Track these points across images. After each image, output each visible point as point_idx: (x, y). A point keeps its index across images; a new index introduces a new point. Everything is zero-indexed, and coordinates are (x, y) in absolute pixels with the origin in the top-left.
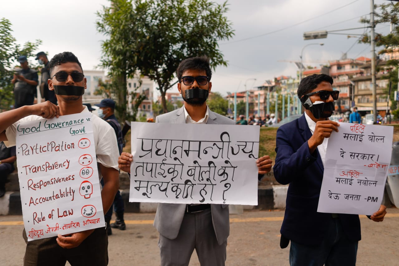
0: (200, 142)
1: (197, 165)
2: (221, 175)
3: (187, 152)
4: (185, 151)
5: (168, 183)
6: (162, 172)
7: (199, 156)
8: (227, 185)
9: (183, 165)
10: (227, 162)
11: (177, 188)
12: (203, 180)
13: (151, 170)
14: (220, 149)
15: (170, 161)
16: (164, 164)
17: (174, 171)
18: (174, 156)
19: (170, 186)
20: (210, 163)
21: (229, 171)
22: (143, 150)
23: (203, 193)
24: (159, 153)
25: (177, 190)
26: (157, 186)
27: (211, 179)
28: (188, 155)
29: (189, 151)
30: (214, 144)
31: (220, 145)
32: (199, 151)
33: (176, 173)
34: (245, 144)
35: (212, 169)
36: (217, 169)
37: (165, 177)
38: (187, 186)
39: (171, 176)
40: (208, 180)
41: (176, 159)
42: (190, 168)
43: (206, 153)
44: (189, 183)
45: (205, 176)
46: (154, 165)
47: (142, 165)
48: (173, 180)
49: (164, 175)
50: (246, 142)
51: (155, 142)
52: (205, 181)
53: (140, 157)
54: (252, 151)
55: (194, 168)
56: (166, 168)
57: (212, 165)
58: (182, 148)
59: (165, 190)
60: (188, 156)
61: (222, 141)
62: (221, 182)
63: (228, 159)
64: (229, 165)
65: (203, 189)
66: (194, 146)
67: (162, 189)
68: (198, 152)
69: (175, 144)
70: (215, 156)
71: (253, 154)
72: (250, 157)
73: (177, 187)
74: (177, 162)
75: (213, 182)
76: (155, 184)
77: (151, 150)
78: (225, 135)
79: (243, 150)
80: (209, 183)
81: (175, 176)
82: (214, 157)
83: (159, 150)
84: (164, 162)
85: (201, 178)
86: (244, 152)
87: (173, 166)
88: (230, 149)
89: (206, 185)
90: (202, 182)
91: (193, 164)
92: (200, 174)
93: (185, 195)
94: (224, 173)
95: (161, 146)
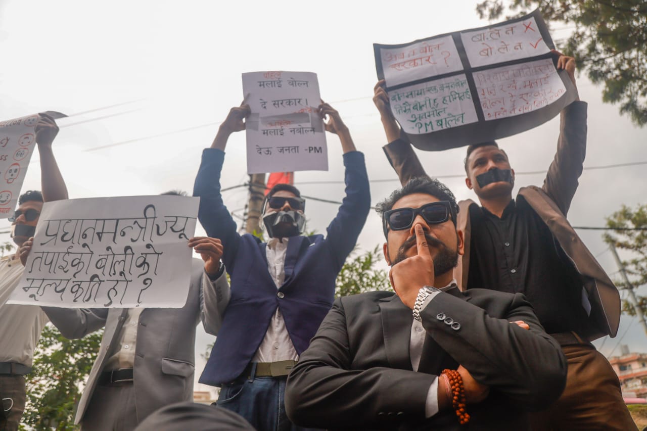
0: (118, 220)
1: (110, 252)
2: (139, 266)
3: (100, 235)
4: (98, 234)
5: (69, 280)
6: (64, 264)
7: (114, 240)
8: (147, 282)
9: (92, 253)
10: (148, 246)
11: (79, 288)
12: (114, 274)
13: (51, 263)
14: (142, 228)
15: (77, 248)
16: (68, 253)
17: (79, 263)
18: (82, 241)
19: (71, 284)
20: (127, 248)
21: (151, 259)
22: (47, 235)
23: (112, 293)
24: (65, 238)
25: (77, 291)
26: (54, 286)
27: (126, 273)
28: (100, 238)
29: (102, 233)
30: (136, 222)
31: (142, 222)
32: (115, 233)
33: (81, 264)
34: (175, 219)
35: (129, 257)
36: (135, 257)
37: (66, 272)
38: (92, 283)
39: (74, 270)
40: (122, 273)
41: (84, 245)
42: (101, 257)
43: (124, 234)
44: (96, 279)
45: (119, 268)
46: (56, 255)
47: (40, 255)
48: (76, 276)
49: (65, 270)
50: (177, 217)
51: (63, 223)
52: (117, 277)
53: (42, 244)
54: (184, 229)
55: (106, 257)
56: (70, 258)
57: (129, 251)
58: (94, 229)
59: (63, 290)
60: (100, 240)
61: (147, 218)
62: (138, 277)
63: (151, 243)
64: (151, 250)
65: (114, 288)
66: (110, 226)
67: (58, 289)
68: (113, 234)
69: (87, 224)
70: (135, 239)
71: (185, 233)
72: (180, 237)
73: (79, 285)
74: (86, 250)
75: (129, 277)
76: (50, 282)
77: (56, 235)
78: (150, 209)
79: (171, 228)
80: (122, 278)
81: (79, 269)
82: (133, 241)
83: (66, 234)
84: (69, 250)
85: (112, 272)
86: (173, 231)
87: (79, 256)
88: (155, 227)
89: (118, 281)
90: (114, 277)
91: (105, 252)
92: (113, 265)
93: (86, 298)
94: (144, 262)
95: (69, 228)
